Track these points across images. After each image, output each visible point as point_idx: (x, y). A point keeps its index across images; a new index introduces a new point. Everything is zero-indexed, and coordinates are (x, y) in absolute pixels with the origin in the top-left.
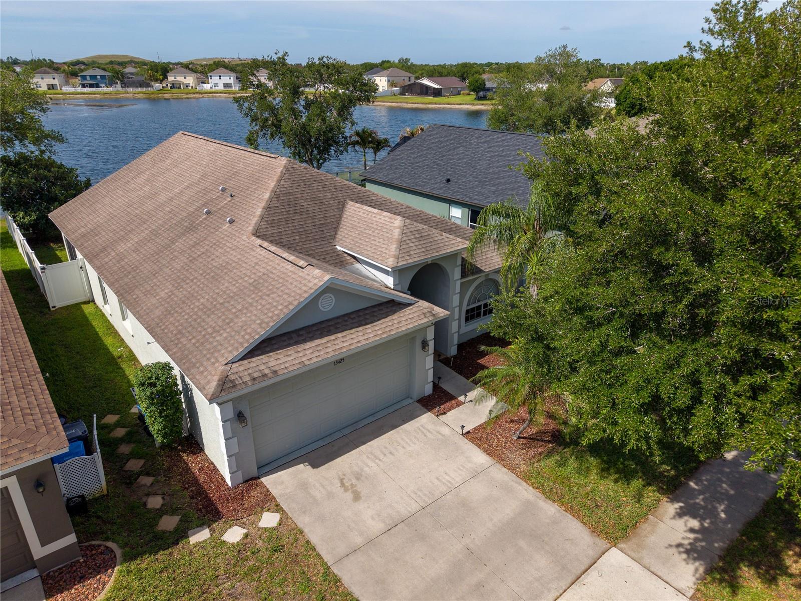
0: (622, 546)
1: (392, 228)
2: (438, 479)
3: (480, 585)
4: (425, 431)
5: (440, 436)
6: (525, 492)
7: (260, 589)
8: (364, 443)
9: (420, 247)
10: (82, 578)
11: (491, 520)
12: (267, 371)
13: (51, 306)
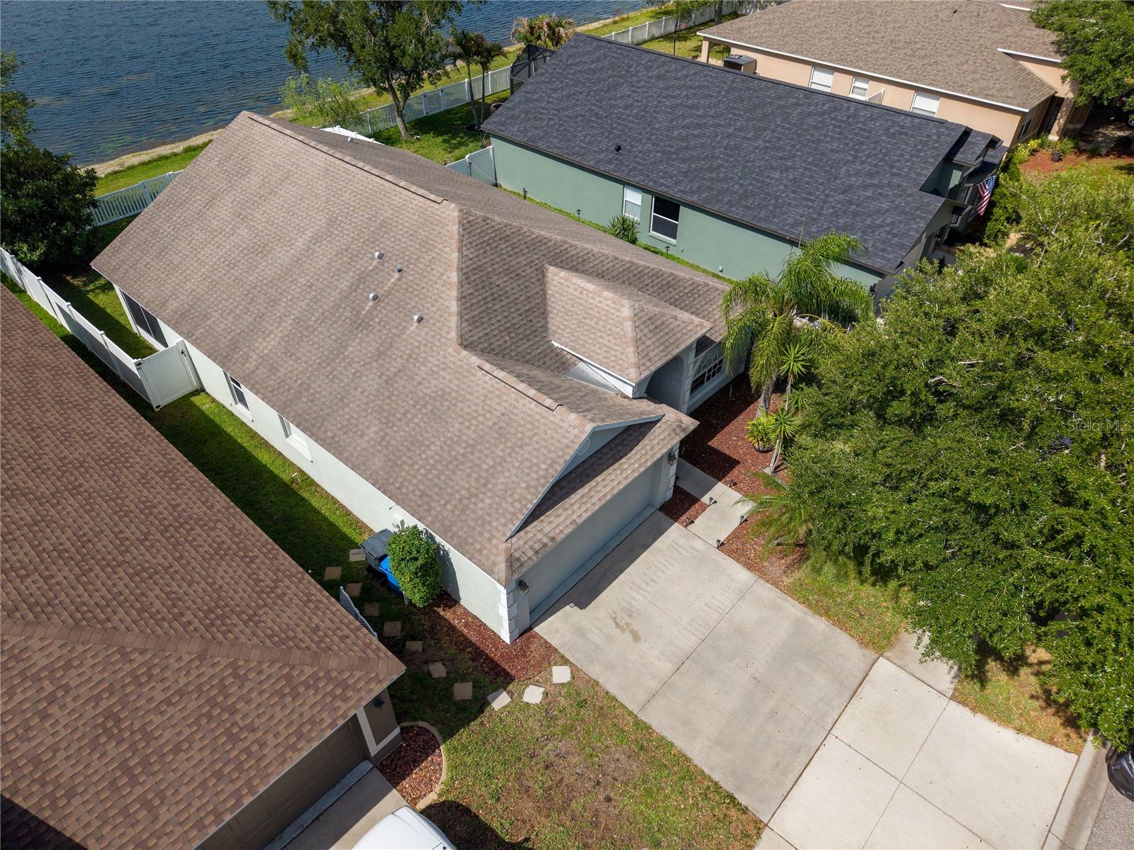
0: (887, 654)
1: (621, 320)
2: (707, 605)
3: (773, 713)
4: (680, 549)
5: (696, 553)
6: (793, 609)
7: (582, 746)
8: (621, 572)
9: (657, 344)
10: (416, 762)
11: (769, 645)
12: (545, 540)
13: (154, 406)
